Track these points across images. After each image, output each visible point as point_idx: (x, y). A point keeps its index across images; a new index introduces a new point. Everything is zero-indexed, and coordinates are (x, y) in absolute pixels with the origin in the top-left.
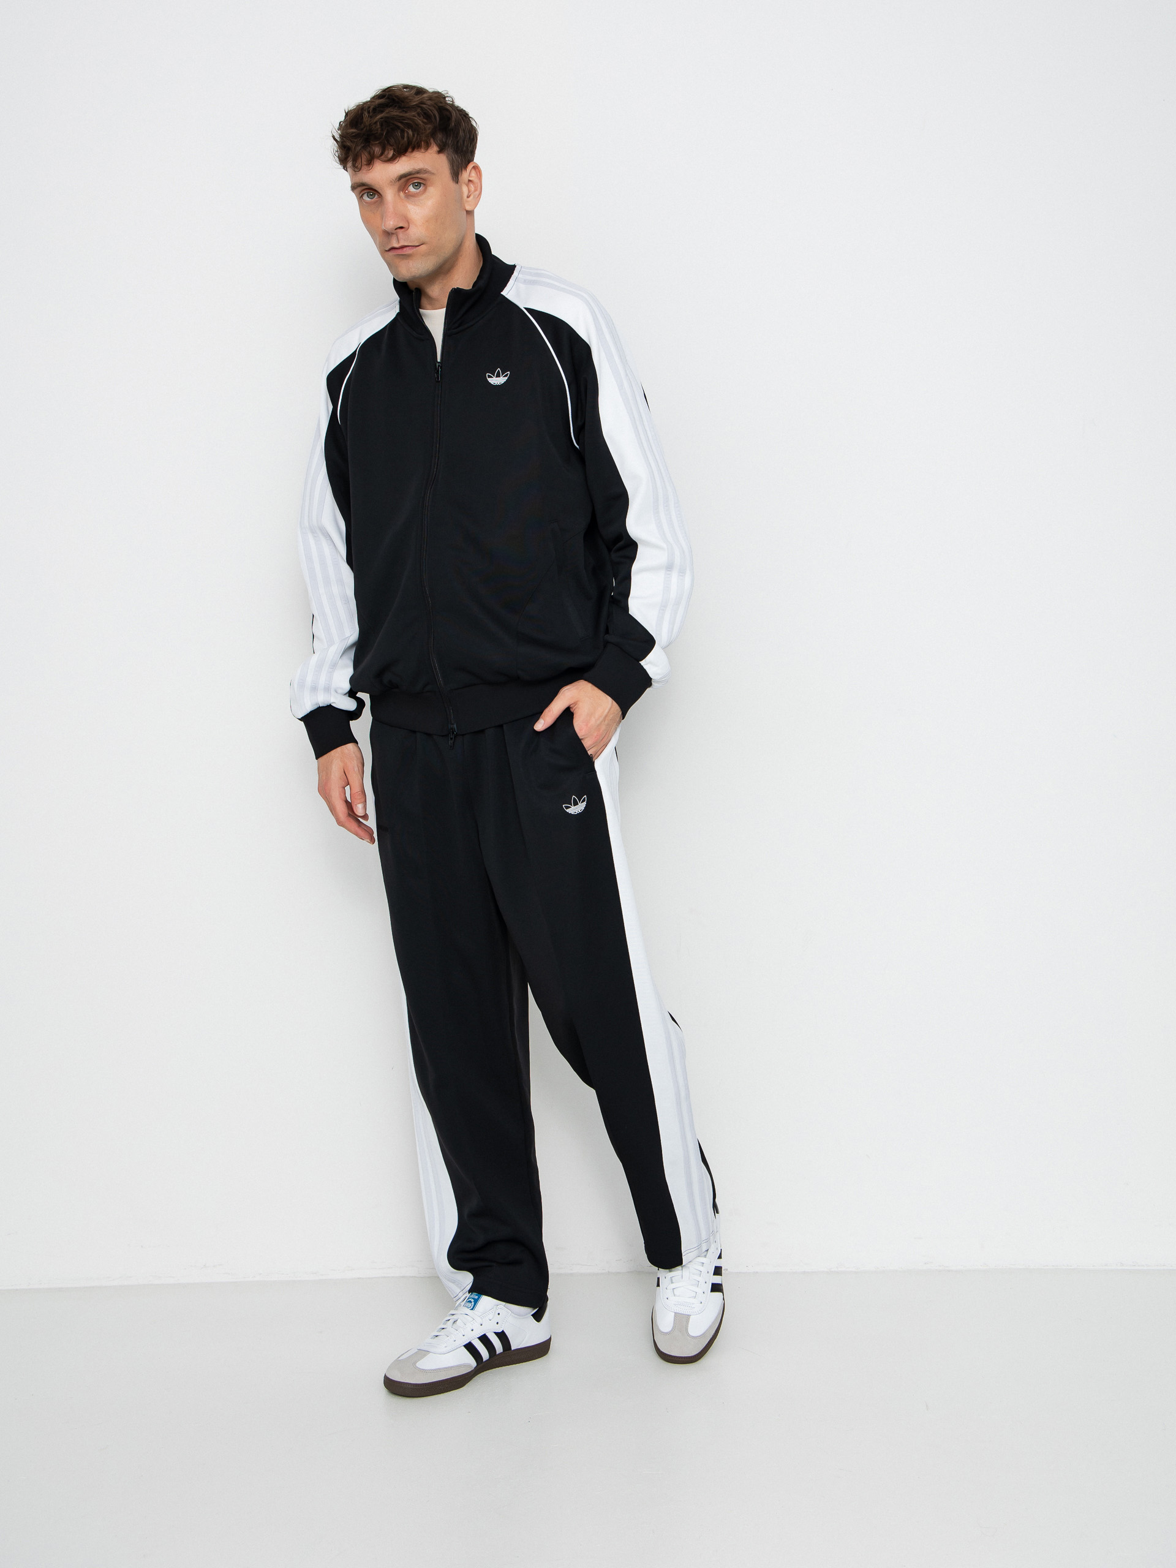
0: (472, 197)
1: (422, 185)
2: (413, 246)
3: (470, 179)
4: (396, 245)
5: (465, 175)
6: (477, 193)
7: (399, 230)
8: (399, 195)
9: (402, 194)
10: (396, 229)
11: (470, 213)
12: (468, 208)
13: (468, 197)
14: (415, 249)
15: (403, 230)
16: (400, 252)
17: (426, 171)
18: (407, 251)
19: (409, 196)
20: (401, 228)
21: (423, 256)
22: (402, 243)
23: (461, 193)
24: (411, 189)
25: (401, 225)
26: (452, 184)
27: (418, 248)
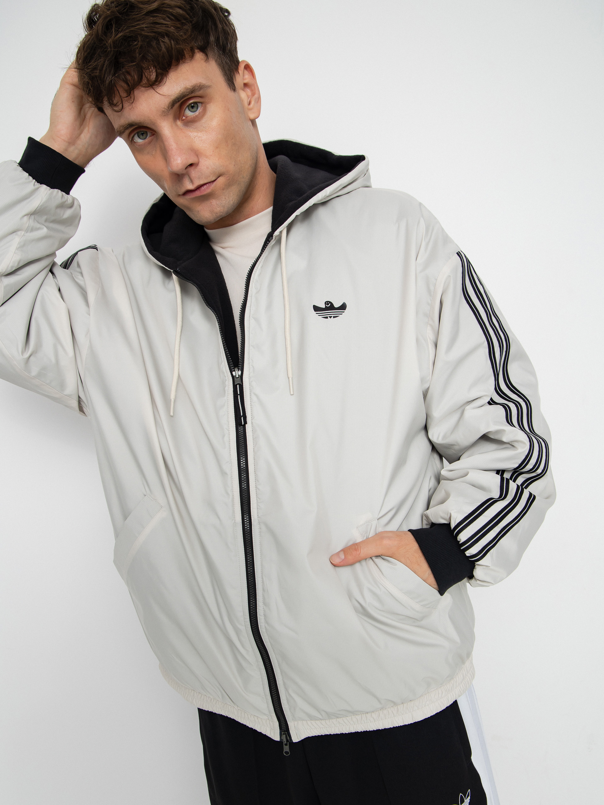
0: (253, 103)
1: (199, 105)
2: (210, 183)
3: (246, 81)
4: (190, 187)
5: (241, 78)
6: (256, 96)
7: (188, 169)
8: (177, 125)
9: (179, 123)
10: (186, 168)
11: (253, 122)
12: (252, 116)
13: (249, 104)
14: (213, 186)
15: (193, 168)
16: (198, 193)
17: (201, 87)
18: (205, 190)
19: (189, 123)
20: (191, 165)
21: (223, 189)
22: (197, 183)
23: (241, 100)
24: (188, 113)
25: (190, 162)
26: (230, 93)
27: (215, 183)
